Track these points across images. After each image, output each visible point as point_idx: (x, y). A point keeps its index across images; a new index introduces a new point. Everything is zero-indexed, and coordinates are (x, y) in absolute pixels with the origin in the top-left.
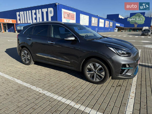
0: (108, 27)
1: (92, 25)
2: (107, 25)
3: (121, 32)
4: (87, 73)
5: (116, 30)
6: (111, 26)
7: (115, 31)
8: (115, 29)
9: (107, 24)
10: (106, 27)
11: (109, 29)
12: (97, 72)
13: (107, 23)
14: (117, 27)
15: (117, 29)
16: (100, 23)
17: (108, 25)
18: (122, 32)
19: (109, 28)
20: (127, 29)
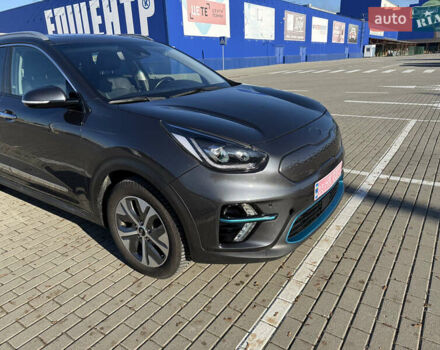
0: (342, 42)
1: (287, 37)
2: (338, 36)
3: (389, 55)
4: (121, 234)
5: (368, 50)
6: (352, 40)
7: (366, 54)
8: (367, 47)
9: (338, 33)
10: (334, 41)
11: (347, 50)
12: (149, 233)
13: (340, 30)
14: (373, 40)
15: (374, 46)
16: (314, 31)
17: (343, 37)
18: (391, 55)
19: (345, 44)
20: (409, 45)
